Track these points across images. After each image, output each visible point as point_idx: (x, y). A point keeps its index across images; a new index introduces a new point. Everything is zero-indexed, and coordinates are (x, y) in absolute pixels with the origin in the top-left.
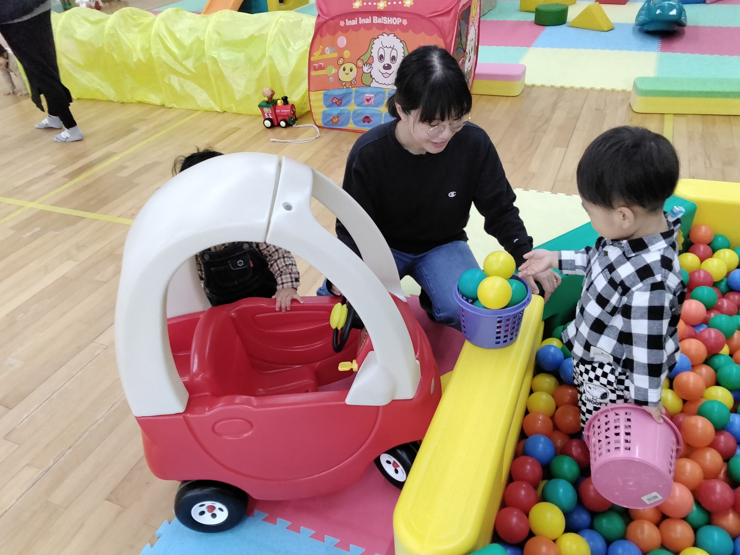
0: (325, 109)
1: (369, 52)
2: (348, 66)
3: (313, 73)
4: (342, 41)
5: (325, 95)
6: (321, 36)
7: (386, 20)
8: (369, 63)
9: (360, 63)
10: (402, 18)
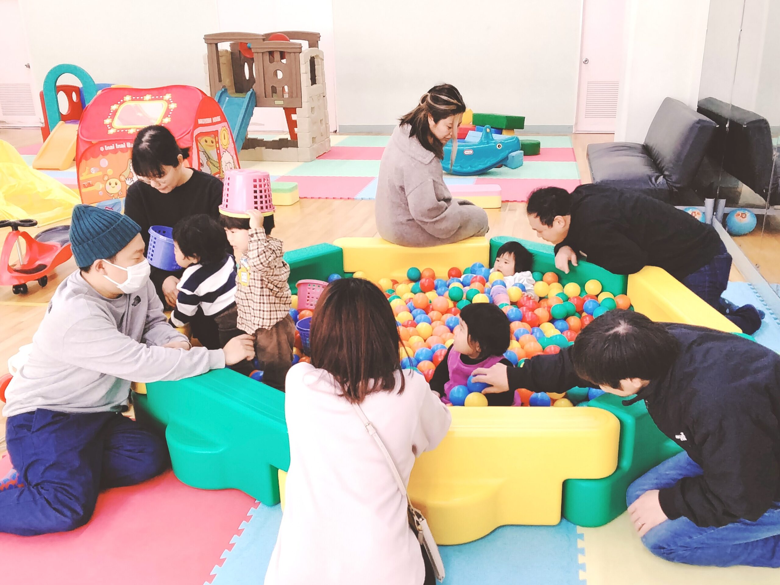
1: (128, 170)
2: (113, 181)
3: (84, 190)
4: (104, 162)
8: (130, 178)
9: (123, 178)
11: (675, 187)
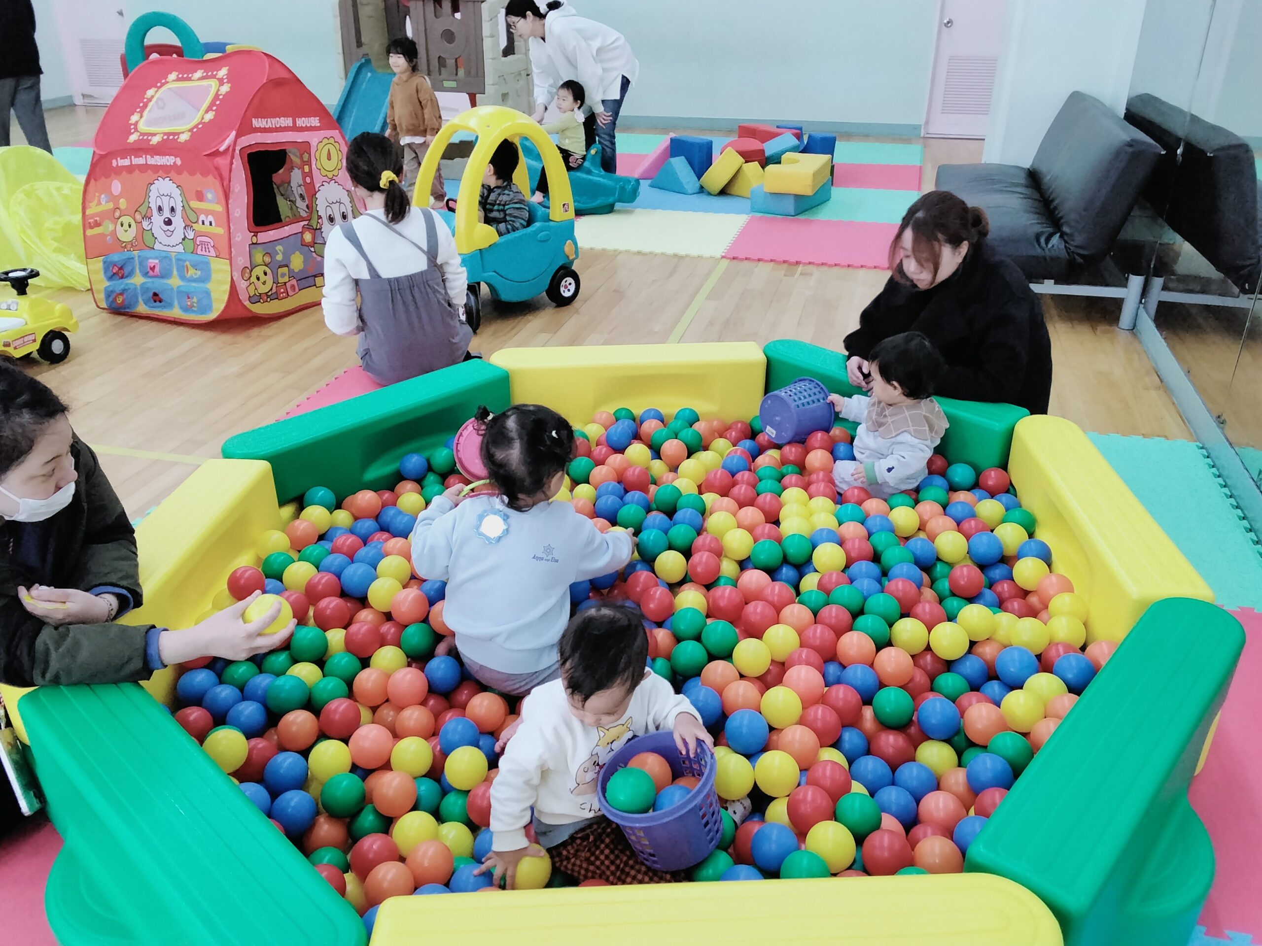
0: (107, 283)
1: (146, 204)
2: (126, 220)
3: (90, 232)
4: (116, 186)
5: (105, 262)
6: (96, 180)
7: (158, 160)
8: (148, 217)
9: (138, 217)
10: (176, 156)
11: (1079, 255)
